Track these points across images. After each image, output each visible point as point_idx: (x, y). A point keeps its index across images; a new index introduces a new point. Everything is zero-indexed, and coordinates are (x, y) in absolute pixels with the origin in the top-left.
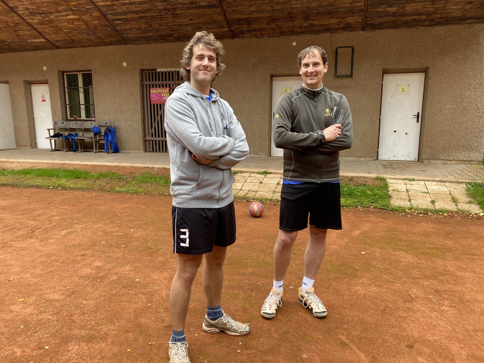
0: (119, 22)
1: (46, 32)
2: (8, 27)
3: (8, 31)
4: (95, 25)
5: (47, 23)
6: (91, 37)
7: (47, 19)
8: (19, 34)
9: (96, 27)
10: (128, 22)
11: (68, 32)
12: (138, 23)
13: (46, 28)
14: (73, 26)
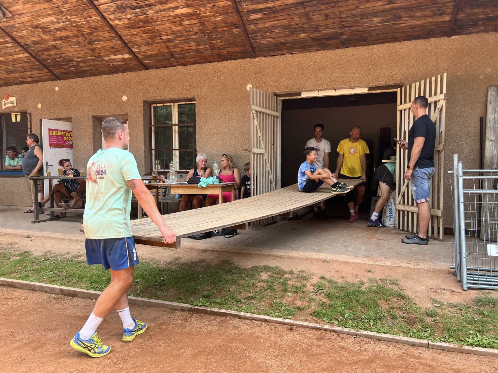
0: (258, 16)
1: (135, 41)
2: (80, 35)
3: (79, 43)
4: (215, 24)
5: (140, 24)
6: (203, 47)
7: (142, 17)
8: (94, 46)
9: (216, 27)
10: (273, 15)
11: (169, 41)
12: (290, 15)
13: (137, 34)
14: (180, 28)
